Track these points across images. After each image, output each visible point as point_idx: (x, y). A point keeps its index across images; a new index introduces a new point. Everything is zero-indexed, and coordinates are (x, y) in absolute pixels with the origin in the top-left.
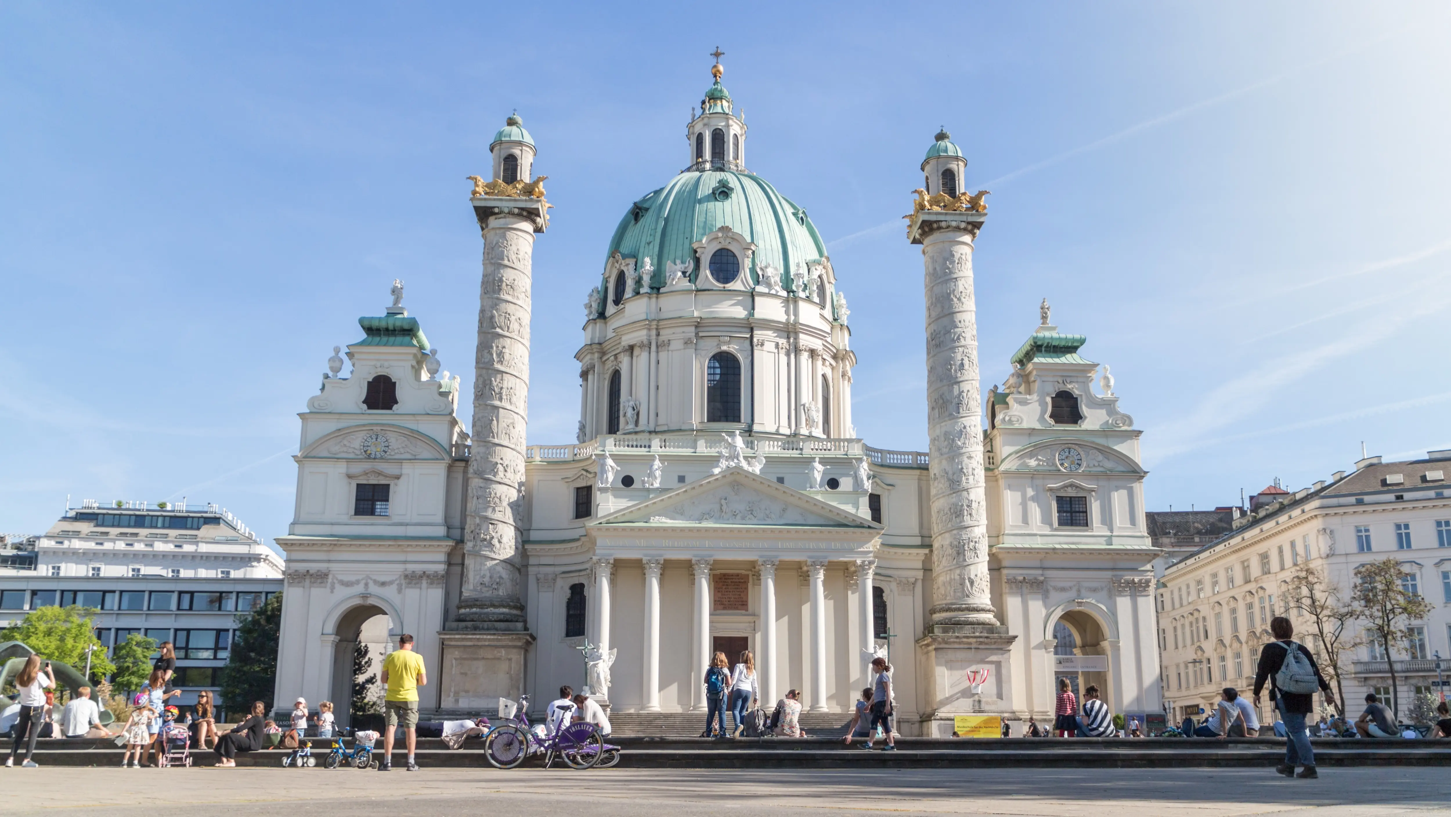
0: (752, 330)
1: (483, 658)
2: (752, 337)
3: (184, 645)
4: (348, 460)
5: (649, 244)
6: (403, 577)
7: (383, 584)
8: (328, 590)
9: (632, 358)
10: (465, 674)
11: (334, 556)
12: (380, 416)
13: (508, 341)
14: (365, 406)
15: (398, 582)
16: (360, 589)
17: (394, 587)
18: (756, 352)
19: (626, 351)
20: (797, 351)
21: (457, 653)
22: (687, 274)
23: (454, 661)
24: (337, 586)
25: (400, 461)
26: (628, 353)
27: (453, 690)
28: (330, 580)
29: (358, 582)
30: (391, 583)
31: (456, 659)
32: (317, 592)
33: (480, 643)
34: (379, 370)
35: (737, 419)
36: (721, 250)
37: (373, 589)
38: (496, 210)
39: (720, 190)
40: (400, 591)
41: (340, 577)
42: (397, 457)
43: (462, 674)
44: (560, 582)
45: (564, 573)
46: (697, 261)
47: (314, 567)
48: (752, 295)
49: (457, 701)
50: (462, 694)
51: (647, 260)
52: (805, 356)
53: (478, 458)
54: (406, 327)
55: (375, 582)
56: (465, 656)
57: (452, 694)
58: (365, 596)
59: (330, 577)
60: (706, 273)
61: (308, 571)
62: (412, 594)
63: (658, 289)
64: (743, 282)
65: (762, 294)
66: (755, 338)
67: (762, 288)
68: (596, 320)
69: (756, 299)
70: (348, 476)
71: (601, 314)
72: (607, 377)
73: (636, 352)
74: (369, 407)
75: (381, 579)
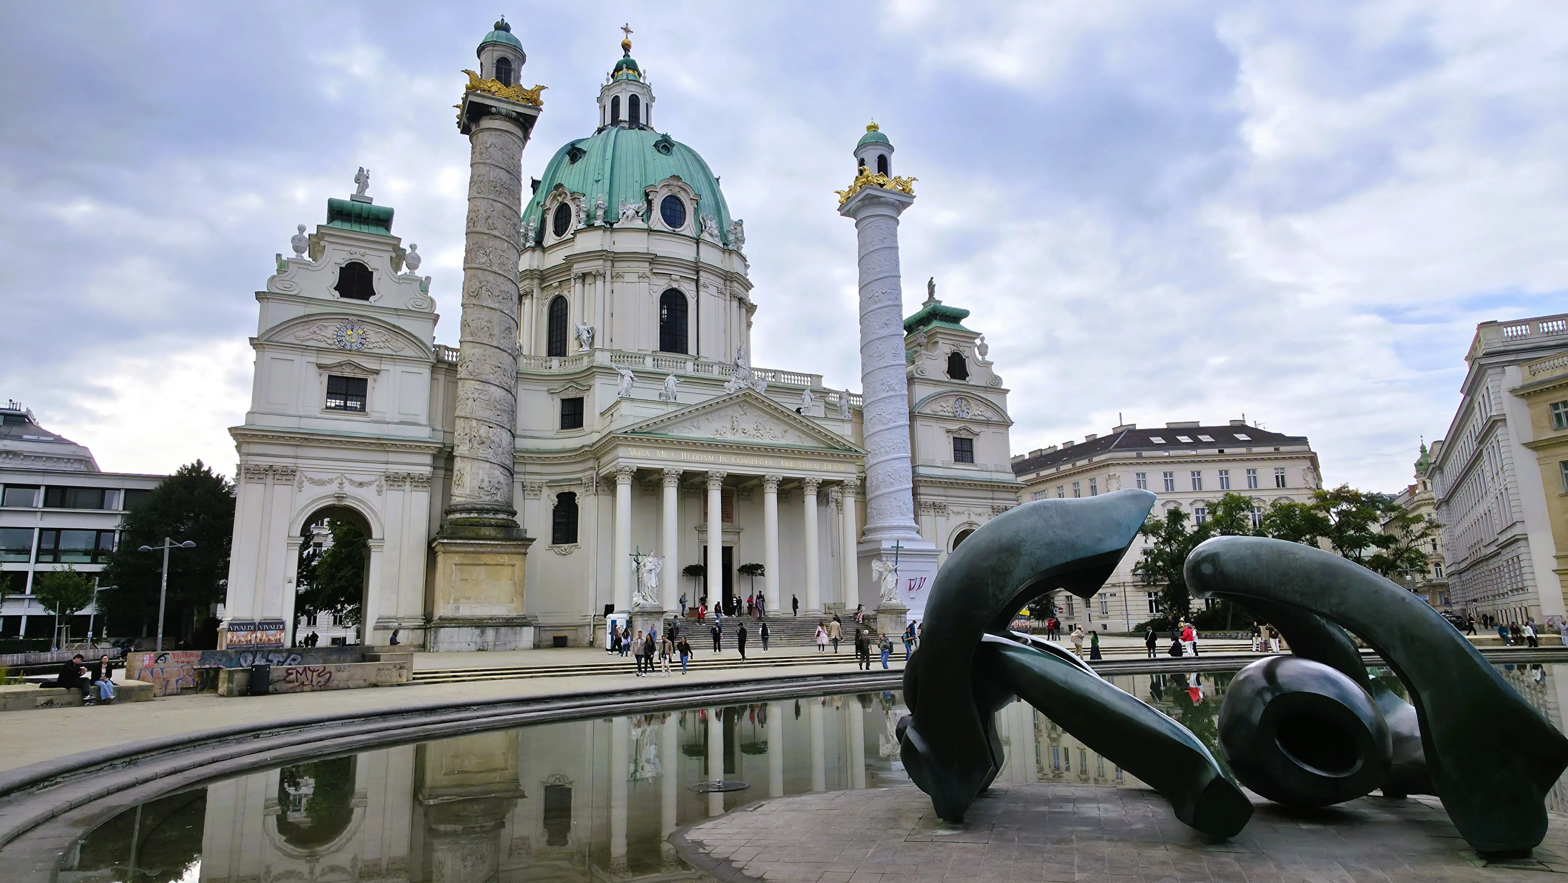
0: (698, 273)
1: (485, 564)
2: (697, 280)
3: (52, 546)
4: (321, 350)
5: (597, 181)
6: (383, 478)
7: (361, 484)
8: (296, 489)
9: (584, 285)
10: (466, 580)
11: (301, 452)
12: (354, 305)
14: (337, 294)
15: (377, 483)
16: (334, 488)
17: (373, 488)
18: (701, 294)
19: (579, 277)
20: (732, 296)
21: (456, 558)
22: (640, 214)
23: (454, 567)
24: (306, 484)
25: (380, 357)
26: (581, 281)
27: (452, 597)
28: (297, 478)
29: (331, 481)
30: (369, 484)
31: (456, 564)
32: (282, 491)
33: (482, 550)
34: (355, 256)
35: (685, 351)
36: (671, 197)
37: (349, 489)
38: (494, 110)
39: (663, 144)
40: (379, 492)
41: (309, 475)
42: (376, 351)
43: (462, 580)
44: (546, 491)
45: (551, 481)
46: (649, 203)
47: (278, 462)
48: (698, 241)
49: (458, 608)
50: (463, 600)
51: (599, 197)
52: (736, 303)
53: (474, 359)
54: (382, 217)
55: (352, 482)
56: (466, 562)
57: (452, 601)
58: (340, 498)
59: (298, 474)
60: (658, 215)
61: (271, 466)
62: (394, 496)
63: (611, 224)
64: (689, 227)
65: (707, 243)
66: (702, 281)
67: (705, 236)
68: (533, 249)
69: (701, 246)
70: (320, 366)
71: (539, 242)
72: (547, 303)
73: (589, 280)
74: (342, 295)
75: (358, 478)
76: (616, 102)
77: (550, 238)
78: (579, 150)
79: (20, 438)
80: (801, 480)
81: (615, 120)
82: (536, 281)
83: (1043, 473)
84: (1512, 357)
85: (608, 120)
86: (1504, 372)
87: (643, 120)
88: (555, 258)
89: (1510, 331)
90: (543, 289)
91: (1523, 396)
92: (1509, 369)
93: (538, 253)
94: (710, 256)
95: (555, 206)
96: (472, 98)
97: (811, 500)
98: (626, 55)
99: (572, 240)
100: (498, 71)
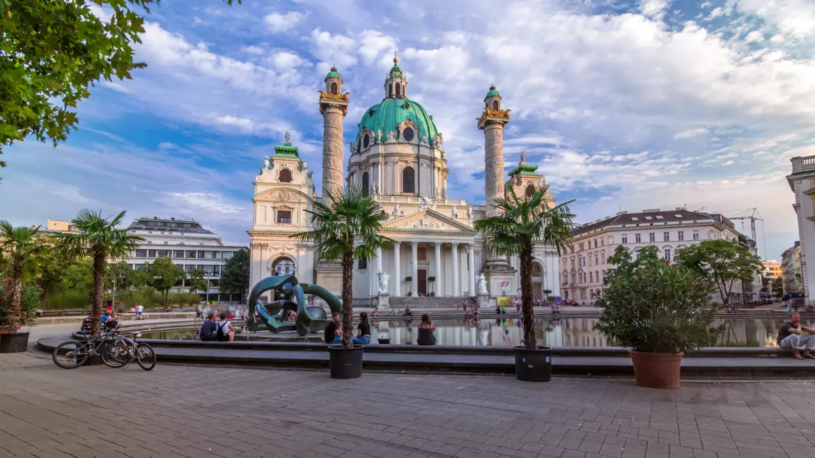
0: (419, 159)
1: (333, 277)
2: (419, 162)
4: (274, 202)
5: (379, 124)
6: (297, 246)
7: (290, 249)
8: (269, 251)
9: (374, 168)
10: (326, 282)
11: (270, 238)
12: (285, 185)
13: (336, 158)
14: (279, 181)
15: (295, 248)
16: (281, 251)
17: (294, 250)
18: (421, 168)
19: (372, 164)
20: (434, 167)
21: (322, 275)
22: (395, 137)
23: (321, 278)
24: (272, 249)
25: (294, 203)
26: (373, 166)
29: (280, 248)
30: (292, 249)
32: (264, 252)
33: (331, 272)
34: (284, 167)
35: (413, 191)
36: (407, 128)
37: (286, 251)
38: (331, 105)
39: (405, 105)
40: (296, 252)
41: (273, 246)
42: (293, 201)
43: (324, 282)
46: (399, 132)
47: (262, 242)
48: (419, 146)
51: (379, 131)
52: (436, 170)
55: (287, 248)
56: (325, 276)
58: (283, 254)
59: (269, 246)
60: (401, 136)
61: (260, 244)
62: (302, 253)
63: (384, 142)
64: (415, 140)
65: (422, 146)
66: (420, 162)
67: (422, 143)
68: (356, 154)
69: (421, 148)
70: (274, 208)
71: (359, 151)
72: (362, 175)
73: (375, 165)
74: (281, 181)
75: (289, 247)
76: (391, 86)
77: (363, 149)
78: (373, 111)
79: (196, 232)
80: (451, 244)
81: (390, 96)
82: (357, 167)
83: (583, 235)
84: (805, 175)
85: (388, 95)
86: (801, 183)
87: (401, 94)
88: (363, 157)
89: (806, 162)
90: (360, 169)
91: (809, 194)
92: (804, 181)
93: (358, 156)
94: (425, 151)
95: (364, 135)
96: (322, 101)
97: (455, 251)
98: (396, 65)
99: (369, 149)
100: (332, 89)
